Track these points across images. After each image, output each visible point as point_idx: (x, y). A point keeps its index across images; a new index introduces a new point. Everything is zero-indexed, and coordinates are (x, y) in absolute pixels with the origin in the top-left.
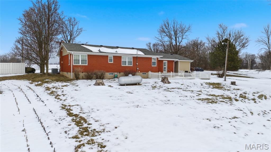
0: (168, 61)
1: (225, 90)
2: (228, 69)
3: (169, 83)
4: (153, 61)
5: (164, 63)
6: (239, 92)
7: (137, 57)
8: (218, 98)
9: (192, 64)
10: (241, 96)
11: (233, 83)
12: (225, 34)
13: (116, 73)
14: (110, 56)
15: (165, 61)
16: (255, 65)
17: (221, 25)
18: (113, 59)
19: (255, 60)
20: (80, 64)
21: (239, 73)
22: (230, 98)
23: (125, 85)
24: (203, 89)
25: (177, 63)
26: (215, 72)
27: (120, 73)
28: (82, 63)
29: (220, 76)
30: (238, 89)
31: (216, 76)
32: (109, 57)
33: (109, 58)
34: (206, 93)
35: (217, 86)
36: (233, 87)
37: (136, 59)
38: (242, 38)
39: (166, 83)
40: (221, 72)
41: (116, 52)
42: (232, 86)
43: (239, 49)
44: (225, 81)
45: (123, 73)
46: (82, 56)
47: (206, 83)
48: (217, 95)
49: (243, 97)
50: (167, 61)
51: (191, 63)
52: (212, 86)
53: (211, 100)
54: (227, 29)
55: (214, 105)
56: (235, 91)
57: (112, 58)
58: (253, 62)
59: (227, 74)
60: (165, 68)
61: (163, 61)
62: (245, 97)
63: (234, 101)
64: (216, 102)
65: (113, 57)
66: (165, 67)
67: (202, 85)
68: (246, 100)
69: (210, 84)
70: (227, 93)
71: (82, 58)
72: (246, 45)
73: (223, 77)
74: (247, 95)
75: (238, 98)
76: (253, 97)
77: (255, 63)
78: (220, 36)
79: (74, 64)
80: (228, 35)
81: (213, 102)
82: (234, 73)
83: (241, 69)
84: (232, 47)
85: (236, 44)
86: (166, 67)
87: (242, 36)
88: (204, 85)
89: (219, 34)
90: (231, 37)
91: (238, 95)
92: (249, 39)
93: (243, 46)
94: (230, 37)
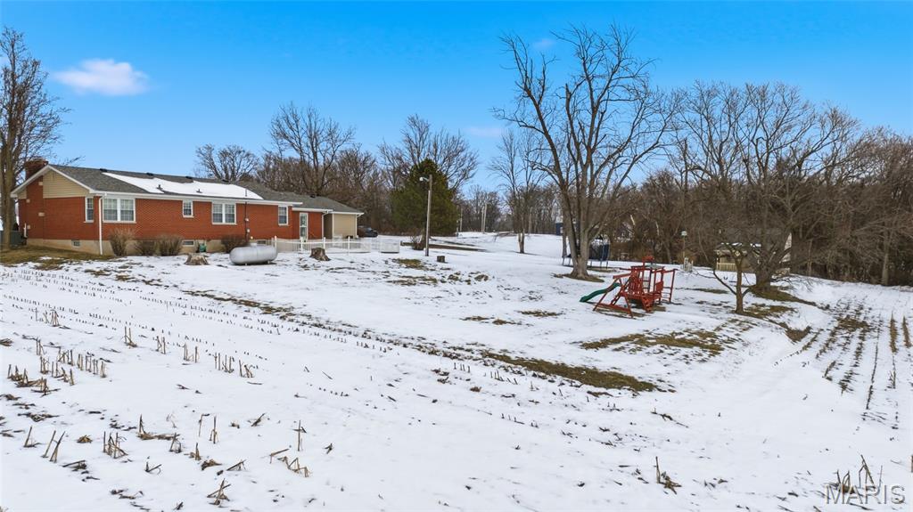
0: (309, 212)
1: (428, 269)
2: (434, 232)
3: (328, 260)
4: (281, 213)
5: (302, 217)
6: (449, 273)
7: (246, 205)
8: (417, 280)
9: (360, 221)
10: (451, 277)
11: (441, 259)
12: (425, 143)
13: (201, 242)
14: (186, 202)
15: (304, 214)
16: (499, 220)
17: (413, 118)
18: (192, 209)
19: (499, 207)
20: (119, 220)
21: (458, 241)
22: (435, 281)
24: (390, 270)
25: (328, 217)
26: (407, 239)
27: (209, 240)
28: (122, 219)
29: (417, 247)
30: (449, 269)
31: (410, 247)
32: (184, 204)
34: (396, 274)
35: (414, 264)
36: (440, 265)
37: (244, 207)
38: (462, 155)
39: (321, 259)
40: (419, 239)
41: (199, 192)
42: (439, 263)
43: (458, 184)
44: (428, 255)
45: (218, 242)
46: (122, 200)
47: (394, 260)
48: (414, 276)
49: (453, 278)
50: (307, 214)
51: (358, 219)
52: (404, 265)
53: (408, 282)
54: (428, 130)
55: (412, 287)
56: (442, 271)
57: (190, 207)
58: (493, 211)
59: (430, 243)
60: (303, 229)
61: (299, 212)
62: (456, 279)
63: (440, 283)
64: (415, 284)
65: (192, 204)
66: (303, 226)
67: (386, 262)
68: (457, 282)
69: (401, 261)
70: (429, 274)
71: (122, 207)
72: (472, 172)
73: (422, 250)
74: (459, 277)
75: (445, 280)
76: (468, 279)
77: (499, 215)
78: (413, 148)
79: (105, 222)
80: (432, 147)
81: (409, 284)
82: (446, 242)
83: (465, 229)
84: (441, 179)
85: (450, 170)
86: (306, 226)
87: (462, 150)
88: (390, 262)
89: (410, 141)
90: (439, 150)
91: (447, 277)
92: (478, 160)
93: (465, 175)
94: (436, 151)
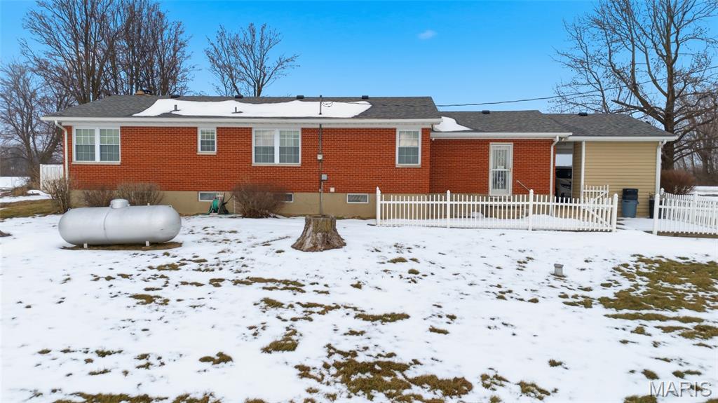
0: (518, 143)
4: (402, 142)
5: (497, 152)
7: (320, 130)
13: (221, 195)
14: (205, 129)
15: (500, 145)
18: (215, 140)
20: (97, 160)
23: (85, 245)
28: (103, 158)
32: (203, 133)
33: (203, 137)
37: (315, 136)
41: (236, 111)
46: (102, 132)
50: (511, 146)
57: (213, 137)
60: (500, 175)
65: (216, 132)
66: (500, 169)
71: (102, 140)
79: (74, 162)
86: (508, 169)
